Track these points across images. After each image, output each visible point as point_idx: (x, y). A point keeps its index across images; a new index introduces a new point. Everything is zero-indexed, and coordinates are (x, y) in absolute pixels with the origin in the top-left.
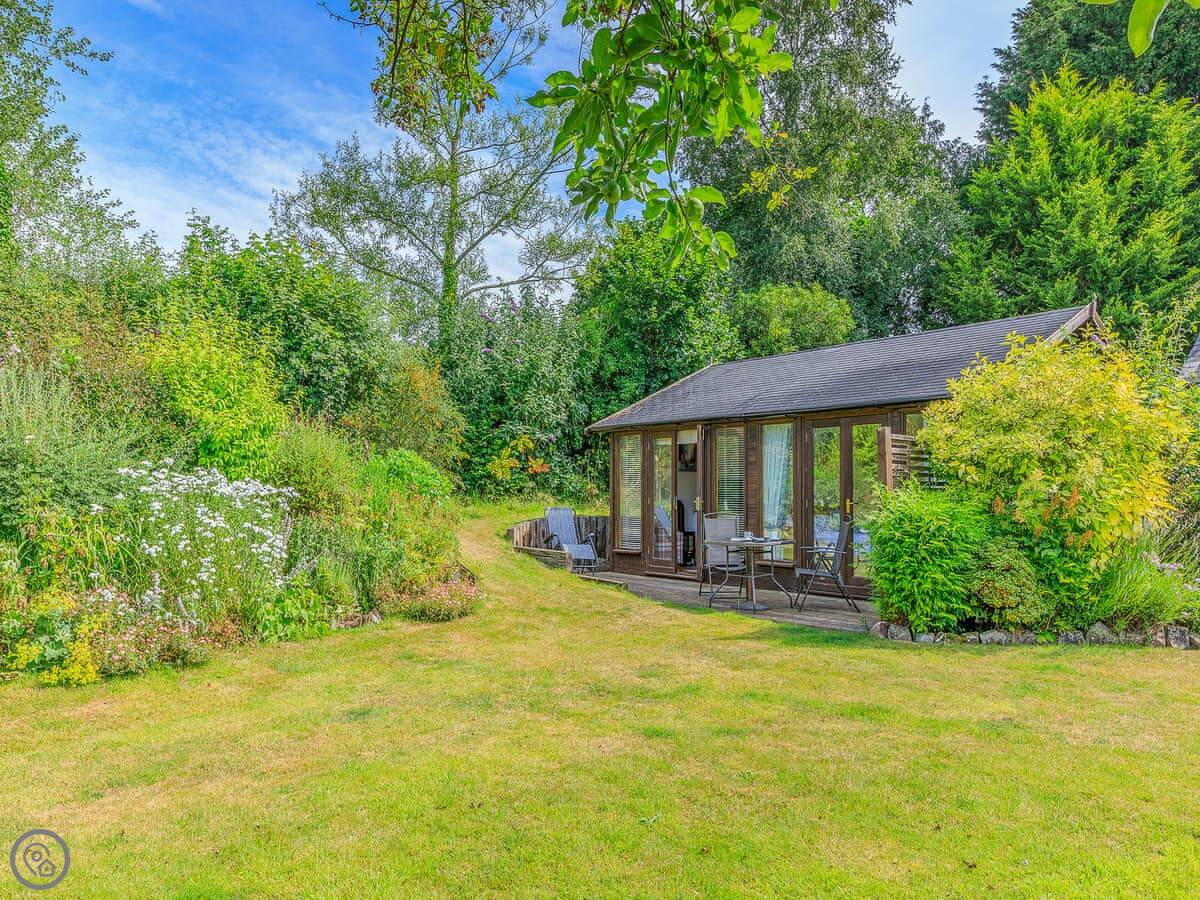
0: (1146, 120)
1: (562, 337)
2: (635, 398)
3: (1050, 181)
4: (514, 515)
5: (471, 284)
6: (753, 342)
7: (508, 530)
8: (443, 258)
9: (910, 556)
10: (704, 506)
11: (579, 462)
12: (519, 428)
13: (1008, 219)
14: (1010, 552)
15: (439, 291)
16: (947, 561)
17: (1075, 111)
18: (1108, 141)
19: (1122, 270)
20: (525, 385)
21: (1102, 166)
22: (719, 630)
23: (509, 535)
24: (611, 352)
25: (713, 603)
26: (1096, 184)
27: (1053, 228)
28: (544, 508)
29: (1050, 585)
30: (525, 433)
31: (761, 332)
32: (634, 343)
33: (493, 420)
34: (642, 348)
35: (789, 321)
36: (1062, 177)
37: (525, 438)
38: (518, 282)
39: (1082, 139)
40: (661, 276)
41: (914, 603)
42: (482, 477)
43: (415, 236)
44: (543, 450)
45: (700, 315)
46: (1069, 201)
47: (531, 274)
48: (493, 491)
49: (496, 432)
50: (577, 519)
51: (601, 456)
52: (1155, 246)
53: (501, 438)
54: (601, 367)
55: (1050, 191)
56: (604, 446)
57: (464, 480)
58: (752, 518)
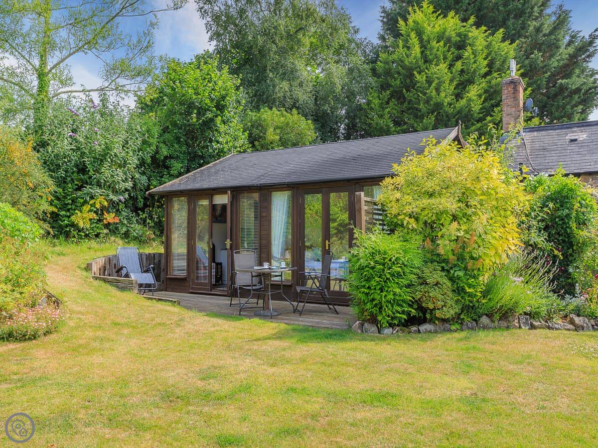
0: (466, 36)
1: (130, 130)
2: (180, 174)
3: (420, 63)
4: (92, 252)
5: (60, 88)
6: (256, 143)
7: (88, 264)
8: (37, 67)
9: (379, 277)
10: (231, 246)
11: (141, 216)
12: (97, 191)
13: (398, 82)
14: (437, 273)
15: (35, 91)
16: (401, 280)
17: (431, 26)
18: (448, 45)
19: (456, 115)
20: (102, 161)
21: (445, 58)
22: (251, 333)
23: (88, 268)
24: (164, 142)
25: (242, 312)
26: (443, 66)
27: (421, 89)
28: (116, 248)
29: (459, 294)
30: (101, 195)
31: (261, 137)
32: (180, 138)
33: (76, 185)
34: (186, 141)
35: (278, 131)
36: (426, 61)
37: (101, 199)
38: (97, 90)
39: (435, 42)
40: (200, 94)
41: (381, 308)
42: (67, 226)
43: (15, 49)
44: (114, 207)
45: (224, 122)
46: (429, 75)
47: (106, 86)
48: (76, 236)
49: (79, 193)
50: (140, 255)
51: (156, 213)
52: (471, 103)
53: (83, 198)
54: (157, 152)
55: (420, 69)
56: (158, 206)
57: (53, 227)
58: (264, 253)
